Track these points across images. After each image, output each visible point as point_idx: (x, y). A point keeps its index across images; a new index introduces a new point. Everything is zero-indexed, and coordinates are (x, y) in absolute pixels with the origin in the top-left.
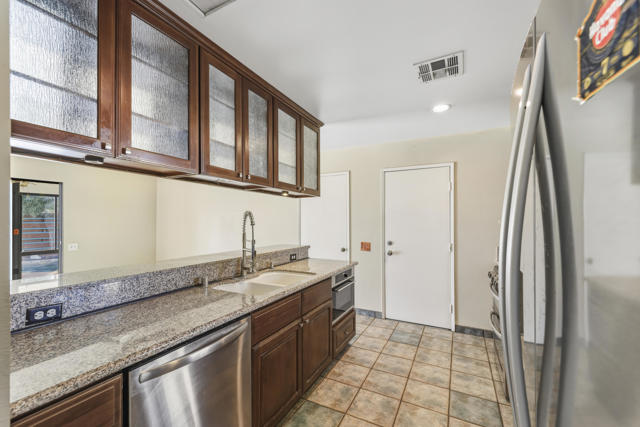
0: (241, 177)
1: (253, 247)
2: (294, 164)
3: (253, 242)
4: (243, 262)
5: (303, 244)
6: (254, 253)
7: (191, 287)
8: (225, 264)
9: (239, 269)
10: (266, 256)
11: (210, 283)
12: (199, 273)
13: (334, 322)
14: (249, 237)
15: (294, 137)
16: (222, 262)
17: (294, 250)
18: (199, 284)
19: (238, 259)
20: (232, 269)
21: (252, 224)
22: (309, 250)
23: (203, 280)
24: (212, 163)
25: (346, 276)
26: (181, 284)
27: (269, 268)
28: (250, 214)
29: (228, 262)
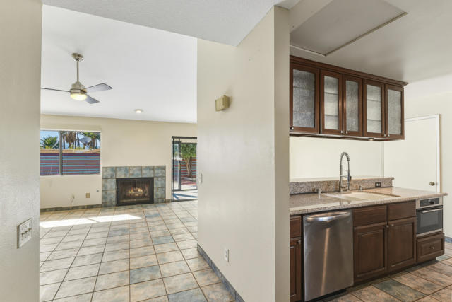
0: (342, 132)
1: (349, 174)
2: (380, 119)
3: (349, 171)
4: (340, 183)
5: (386, 176)
6: (350, 178)
7: (311, 193)
8: (329, 183)
9: (338, 187)
10: (357, 181)
11: (322, 192)
12: (315, 186)
13: (418, 236)
14: (345, 167)
15: (380, 100)
16: (327, 182)
17: (378, 179)
18: (315, 192)
19: (337, 181)
20: (332, 187)
21: (348, 160)
22: (393, 181)
23: (318, 190)
24: (326, 128)
25: (432, 203)
26: (307, 191)
27: (358, 189)
28: (346, 154)
29: (331, 182)
